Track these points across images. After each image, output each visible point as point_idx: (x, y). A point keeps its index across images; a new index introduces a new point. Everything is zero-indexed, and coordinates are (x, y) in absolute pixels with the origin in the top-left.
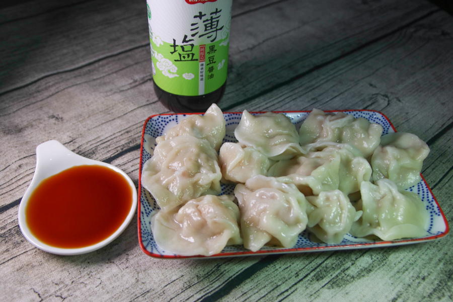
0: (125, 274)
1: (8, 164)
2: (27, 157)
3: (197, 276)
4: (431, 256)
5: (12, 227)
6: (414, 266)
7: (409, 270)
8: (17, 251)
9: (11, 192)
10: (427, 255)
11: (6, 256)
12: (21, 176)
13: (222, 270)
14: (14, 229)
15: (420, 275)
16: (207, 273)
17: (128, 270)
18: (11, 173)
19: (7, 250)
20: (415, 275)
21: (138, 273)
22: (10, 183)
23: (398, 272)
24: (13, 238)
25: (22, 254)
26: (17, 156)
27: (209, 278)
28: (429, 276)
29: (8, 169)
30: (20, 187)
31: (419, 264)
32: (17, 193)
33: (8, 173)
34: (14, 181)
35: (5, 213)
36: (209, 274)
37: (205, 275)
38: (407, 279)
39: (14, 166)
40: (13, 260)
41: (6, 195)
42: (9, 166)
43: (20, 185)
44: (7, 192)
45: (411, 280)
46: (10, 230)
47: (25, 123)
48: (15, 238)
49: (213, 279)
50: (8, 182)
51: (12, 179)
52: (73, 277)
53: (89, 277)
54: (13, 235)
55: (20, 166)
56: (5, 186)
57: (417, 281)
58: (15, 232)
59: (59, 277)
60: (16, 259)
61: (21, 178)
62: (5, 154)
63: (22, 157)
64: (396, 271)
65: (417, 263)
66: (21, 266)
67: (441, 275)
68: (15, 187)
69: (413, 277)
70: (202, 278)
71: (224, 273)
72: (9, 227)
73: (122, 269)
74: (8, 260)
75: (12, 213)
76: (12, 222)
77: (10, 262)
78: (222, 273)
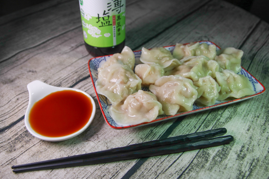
0: (99, 145)
1: (10, 100)
2: (20, 94)
3: (141, 138)
4: (257, 106)
5: (22, 133)
6: (251, 112)
7: (250, 114)
8: (29, 145)
9: (16, 114)
10: (255, 105)
11: (23, 150)
12: (20, 105)
13: (155, 132)
14: (23, 134)
15: (256, 115)
16: (146, 136)
17: (100, 143)
18: (13, 104)
19: (22, 146)
20: (254, 116)
21: (107, 143)
22: (14, 109)
23: (245, 116)
24: (24, 139)
25: (32, 146)
26: (14, 94)
27: (148, 138)
28: (260, 115)
29: (10, 102)
30: (21, 111)
31: (253, 111)
32: (20, 114)
33: (11, 104)
34: (16, 108)
35: (15, 126)
36: (148, 136)
37: (145, 137)
38: (250, 118)
39: (14, 100)
40: (28, 151)
41: (13, 116)
42: (11, 100)
43: (20, 110)
44: (13, 115)
45: (253, 119)
46: (21, 135)
47: (14, 77)
48: (25, 138)
49: (151, 138)
50: (12, 109)
51: (14, 107)
52: (68, 153)
53: (78, 151)
54: (23, 137)
55: (18, 99)
56: (11, 111)
57: (256, 119)
58: (24, 135)
59: (59, 155)
60: (29, 150)
61: (20, 106)
62: (7, 95)
63: (18, 94)
64: (243, 116)
65: (252, 110)
66: (33, 153)
67: (266, 114)
68: (17, 111)
69: (252, 117)
70: (144, 139)
71: (156, 133)
72: (20, 134)
73: (97, 143)
74: (25, 152)
75: (20, 125)
76: (21, 130)
77: (26, 152)
78: (155, 134)
